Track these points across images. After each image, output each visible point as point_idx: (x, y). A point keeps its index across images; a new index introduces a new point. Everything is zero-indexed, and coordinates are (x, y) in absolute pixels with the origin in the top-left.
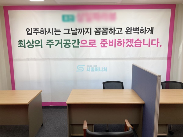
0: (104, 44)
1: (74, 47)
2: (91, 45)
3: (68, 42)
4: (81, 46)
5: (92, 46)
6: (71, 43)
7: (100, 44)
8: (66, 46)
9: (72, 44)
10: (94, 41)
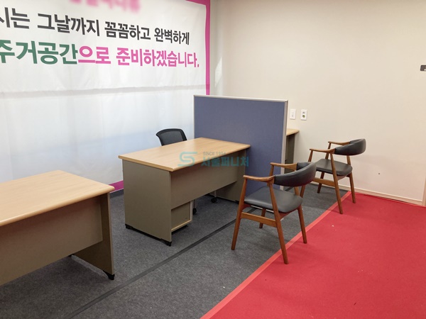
0: (124, 58)
1: (65, 62)
2: (100, 60)
3: (50, 48)
4: (80, 61)
5: (103, 62)
6: (57, 53)
7: (117, 57)
8: (46, 59)
9: (62, 55)
10: (105, 51)
